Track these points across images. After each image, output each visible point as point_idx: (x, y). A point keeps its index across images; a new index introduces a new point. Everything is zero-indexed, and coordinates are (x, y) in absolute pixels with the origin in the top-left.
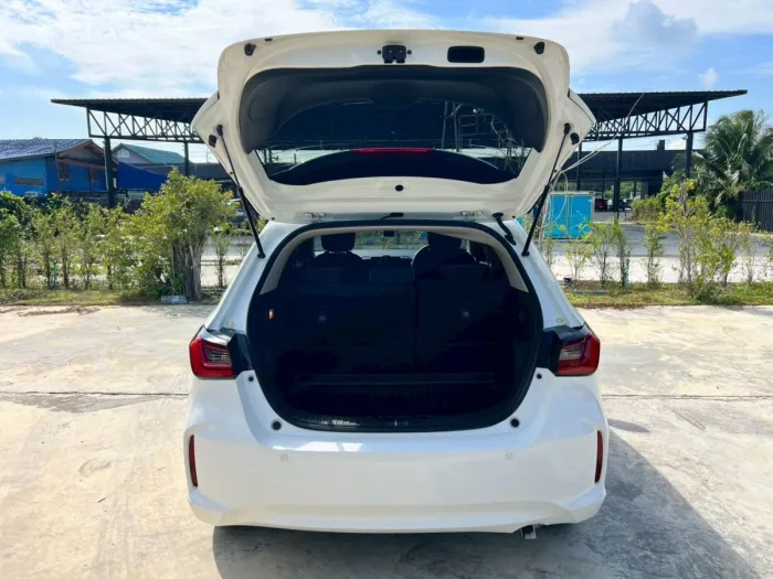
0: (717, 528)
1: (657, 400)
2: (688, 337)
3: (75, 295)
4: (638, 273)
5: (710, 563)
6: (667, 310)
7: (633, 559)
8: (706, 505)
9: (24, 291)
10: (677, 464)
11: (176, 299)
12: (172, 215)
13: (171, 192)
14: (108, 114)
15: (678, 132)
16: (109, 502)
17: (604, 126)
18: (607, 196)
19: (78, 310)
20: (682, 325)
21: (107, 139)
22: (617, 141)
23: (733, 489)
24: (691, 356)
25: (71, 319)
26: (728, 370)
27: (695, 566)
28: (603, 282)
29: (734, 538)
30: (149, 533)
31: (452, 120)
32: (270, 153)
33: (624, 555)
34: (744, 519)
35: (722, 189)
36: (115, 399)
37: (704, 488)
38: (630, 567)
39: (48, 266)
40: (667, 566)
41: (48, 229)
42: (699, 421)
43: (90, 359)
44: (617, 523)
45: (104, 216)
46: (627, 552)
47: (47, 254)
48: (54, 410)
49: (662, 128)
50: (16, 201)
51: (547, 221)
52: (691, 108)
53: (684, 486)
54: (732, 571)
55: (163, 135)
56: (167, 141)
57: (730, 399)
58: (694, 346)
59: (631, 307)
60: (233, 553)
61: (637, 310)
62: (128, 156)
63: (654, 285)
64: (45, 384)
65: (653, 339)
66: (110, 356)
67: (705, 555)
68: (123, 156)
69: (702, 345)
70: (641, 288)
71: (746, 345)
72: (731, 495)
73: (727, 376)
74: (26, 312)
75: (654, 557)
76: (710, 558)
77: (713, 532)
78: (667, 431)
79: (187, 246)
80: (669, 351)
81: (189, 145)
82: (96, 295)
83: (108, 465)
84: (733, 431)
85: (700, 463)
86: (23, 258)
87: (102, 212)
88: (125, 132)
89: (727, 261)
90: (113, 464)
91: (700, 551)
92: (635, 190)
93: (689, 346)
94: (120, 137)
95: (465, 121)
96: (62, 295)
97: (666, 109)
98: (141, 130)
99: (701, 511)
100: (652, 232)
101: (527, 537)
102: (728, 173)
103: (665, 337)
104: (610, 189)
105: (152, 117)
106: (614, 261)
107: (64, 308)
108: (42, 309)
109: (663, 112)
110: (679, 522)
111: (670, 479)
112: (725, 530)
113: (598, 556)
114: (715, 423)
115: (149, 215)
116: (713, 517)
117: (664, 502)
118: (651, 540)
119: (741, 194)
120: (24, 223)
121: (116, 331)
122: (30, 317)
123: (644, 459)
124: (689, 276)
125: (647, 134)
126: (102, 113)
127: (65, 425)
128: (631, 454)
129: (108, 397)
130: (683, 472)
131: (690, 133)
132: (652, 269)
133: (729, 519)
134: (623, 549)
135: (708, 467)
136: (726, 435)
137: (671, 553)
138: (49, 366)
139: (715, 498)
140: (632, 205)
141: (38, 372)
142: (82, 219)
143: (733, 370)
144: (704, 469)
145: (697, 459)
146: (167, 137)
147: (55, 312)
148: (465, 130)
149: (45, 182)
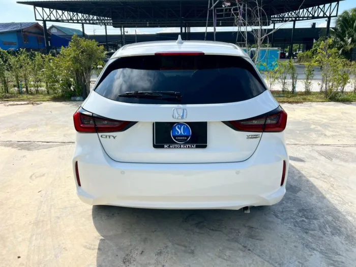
0: (339, 208)
1: (309, 146)
2: (325, 117)
3: (31, 97)
4: (300, 87)
5: (335, 224)
6: (314, 104)
7: (296, 222)
8: (333, 196)
9: (7, 94)
10: (318, 177)
11: (78, 98)
12: (74, 57)
13: (74, 46)
14: (44, 9)
15: (323, 17)
16: (43, 192)
17: (287, 14)
18: (285, 51)
19: (32, 104)
20: (321, 111)
21: (44, 21)
22: (293, 22)
23: (346, 189)
24: (326, 126)
25: (30, 107)
26: (344, 132)
27: (327, 225)
28: (283, 91)
29: (346, 212)
30: (62, 207)
31: (212, 10)
32: (124, 30)
33: (292, 220)
34: (351, 203)
35: (342, 47)
36: (48, 144)
37: (331, 188)
38: (295, 226)
39: (18, 83)
40: (313, 225)
41: (17, 65)
42: (330, 156)
43: (37, 126)
44: (289, 205)
45: (43, 58)
46: (294, 219)
47: (17, 77)
48: (19, 149)
49: (316, 15)
50: (3, 52)
51: (257, 61)
52: (331, 5)
53: (322, 187)
54: (346, 229)
55: (71, 19)
56: (74, 23)
57: (344, 146)
58: (327, 121)
59: (297, 102)
60: (101, 217)
61: (299, 104)
62: (56, 31)
63: (308, 93)
64: (15, 137)
65: (307, 118)
66: (47, 124)
67: (332, 220)
68: (54, 31)
69: (331, 120)
70: (301, 94)
71: (353, 120)
72: (345, 192)
73: (343, 135)
74: (8, 104)
75: (306, 221)
76: (335, 222)
77: (336, 209)
78: (314, 161)
79: (83, 73)
80: (314, 123)
81: (84, 25)
82: (41, 97)
83: (44, 175)
84: (346, 161)
85: (330, 176)
86: (6, 79)
87: (42, 57)
88: (53, 18)
89: (345, 81)
90: (46, 175)
91: (330, 218)
92: (299, 48)
93: (325, 121)
94: (50, 20)
95: (218, 11)
96: (25, 96)
97: (318, 5)
98: (60, 17)
99: (331, 200)
100: (309, 67)
101: (245, 212)
102: (346, 38)
103: (312, 117)
104: (287, 48)
105: (65, 11)
106: (289, 81)
107: (26, 102)
108: (16, 103)
109: (317, 7)
110: (319, 204)
111: (315, 184)
112: (342, 208)
113: (280, 220)
114: (337, 158)
115: (64, 57)
116: (336, 202)
117: (312, 195)
118: (305, 213)
119: (351, 49)
120: (5, 62)
121: (50, 113)
122: (10, 107)
123: (302, 174)
124: (326, 88)
125: (308, 18)
126: (41, 8)
127: (24, 156)
128: (296, 172)
129: (45, 143)
130: (321, 180)
131: (329, 18)
132: (307, 85)
133: (344, 203)
134: (292, 217)
135: (334, 178)
136: (343, 163)
137: (316, 219)
138: (18, 129)
139: (337, 193)
140: (297, 55)
141: (13, 132)
142: (33, 60)
143: (346, 133)
144: (332, 179)
145: (328, 174)
146: (73, 20)
147: (21, 104)
148: (218, 16)
149: (17, 44)
